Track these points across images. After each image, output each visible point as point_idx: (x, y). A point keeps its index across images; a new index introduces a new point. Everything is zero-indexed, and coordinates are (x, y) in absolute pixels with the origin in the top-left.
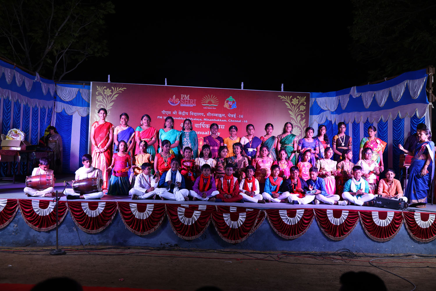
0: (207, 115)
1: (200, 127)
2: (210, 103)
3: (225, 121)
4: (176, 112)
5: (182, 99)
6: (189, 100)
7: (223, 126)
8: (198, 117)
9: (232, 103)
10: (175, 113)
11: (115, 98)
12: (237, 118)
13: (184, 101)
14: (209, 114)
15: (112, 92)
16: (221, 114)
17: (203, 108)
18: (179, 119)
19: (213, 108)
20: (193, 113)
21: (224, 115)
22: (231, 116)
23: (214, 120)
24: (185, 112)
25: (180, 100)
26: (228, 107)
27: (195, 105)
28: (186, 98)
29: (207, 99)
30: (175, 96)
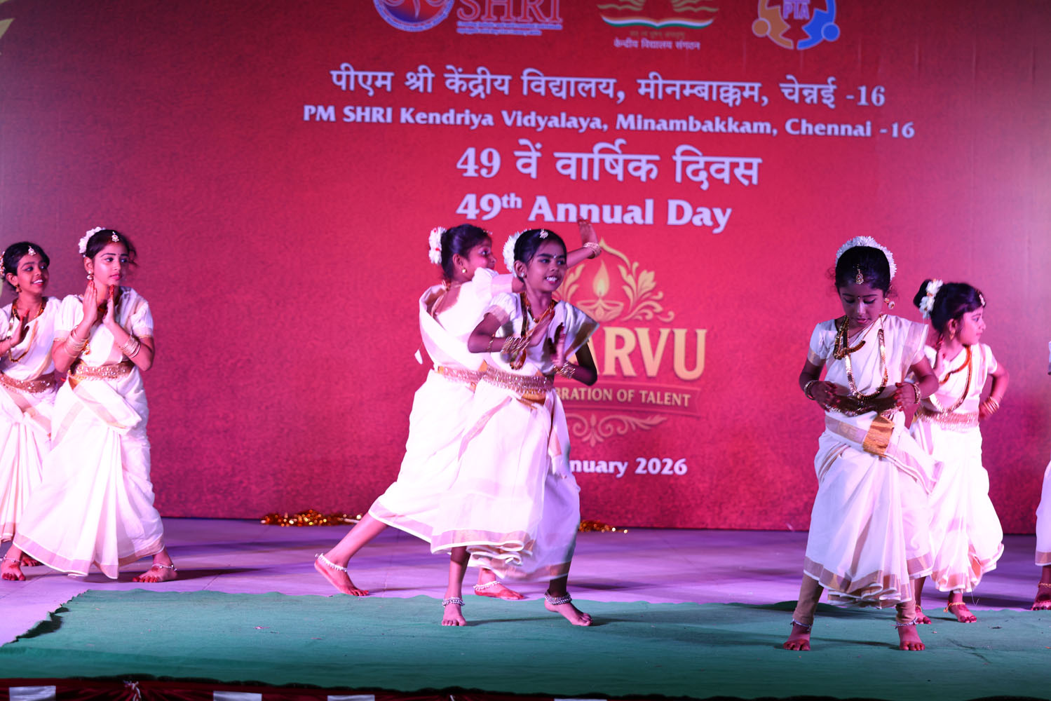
0: (642, 91)
1: (596, 176)
2: (658, 7)
3: (764, 127)
4: (430, 75)
7: (748, 166)
8: (576, 105)
9: (811, 7)
10: (420, 84)
12: (847, 111)
14: (651, 85)
16: (731, 84)
17: (613, 43)
18: (448, 118)
19: (679, 45)
20: (544, 79)
21: (752, 89)
22: (802, 97)
23: (684, 123)
24: (492, 73)
26: (780, 36)
27: (559, 27)
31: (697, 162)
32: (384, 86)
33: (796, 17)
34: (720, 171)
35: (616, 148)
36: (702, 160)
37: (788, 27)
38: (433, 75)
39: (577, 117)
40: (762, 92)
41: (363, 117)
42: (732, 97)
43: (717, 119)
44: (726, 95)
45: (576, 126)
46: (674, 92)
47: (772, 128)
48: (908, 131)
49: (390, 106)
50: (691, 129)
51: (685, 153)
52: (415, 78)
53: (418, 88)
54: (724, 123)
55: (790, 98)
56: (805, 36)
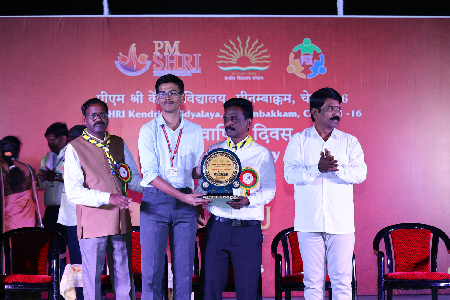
1: (218, 139)
2: (244, 61)
3: (293, 114)
4: (142, 95)
5: (157, 53)
6: (180, 58)
7: (287, 132)
9: (313, 59)
10: (137, 99)
13: (163, 60)
16: (278, 95)
17: (224, 78)
18: (150, 115)
19: (254, 78)
20: (193, 96)
21: (287, 97)
23: (257, 113)
25: (150, 58)
26: (299, 73)
27: (199, 72)
28: (168, 51)
29: (233, 50)
30: (135, 46)
31: (264, 131)
32: (121, 101)
33: (306, 64)
34: (274, 135)
36: (266, 130)
37: (303, 68)
38: (143, 95)
39: (209, 112)
40: (292, 98)
41: (112, 115)
42: (278, 101)
43: (272, 111)
44: (276, 100)
45: (208, 116)
46: (252, 100)
47: (297, 115)
48: (359, 114)
49: (124, 110)
50: (261, 116)
51: (258, 127)
52: (135, 97)
53: (136, 102)
54: (275, 113)
55: (305, 101)
56: (312, 73)
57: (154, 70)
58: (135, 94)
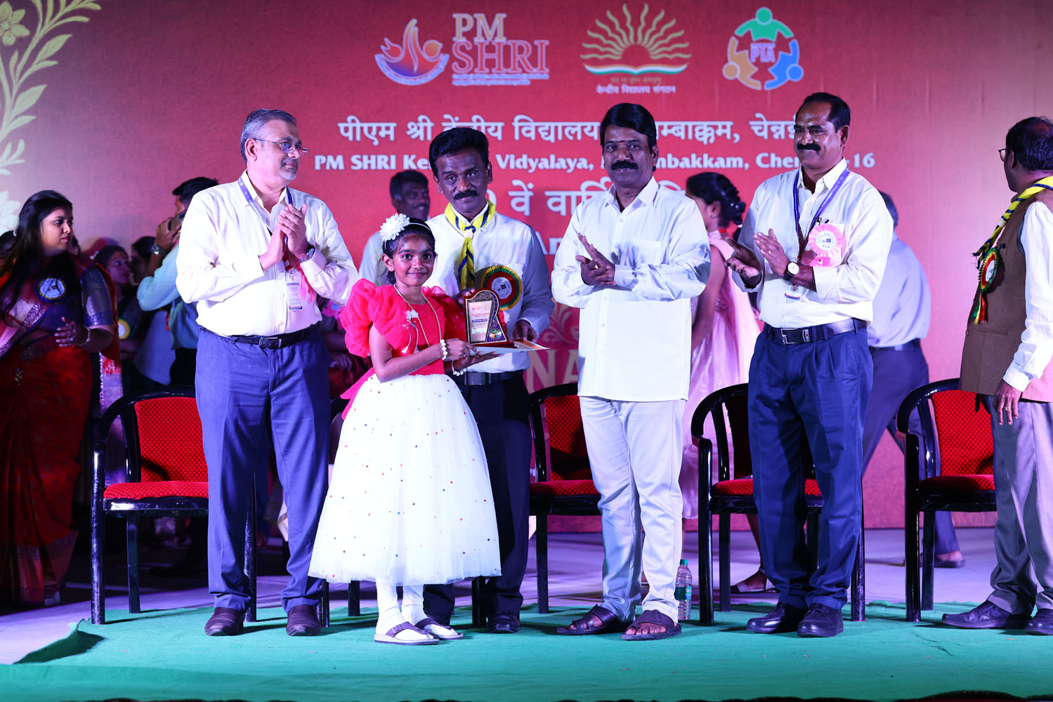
2: (636, 55)
3: (736, 162)
4: (430, 124)
5: (459, 39)
6: (507, 48)
8: (565, 148)
9: (776, 51)
10: (421, 133)
11: (50, 58)
13: (473, 53)
15: (31, 21)
16: (706, 124)
17: (595, 90)
19: (657, 89)
20: (533, 125)
21: (724, 127)
22: (770, 133)
23: (664, 160)
24: (486, 121)
25: (447, 49)
26: (749, 78)
27: (546, 77)
28: (483, 35)
29: (614, 31)
30: (417, 25)
32: (388, 136)
33: (763, 60)
35: (602, 185)
37: (756, 69)
38: (432, 124)
39: (565, 158)
40: (733, 130)
41: (369, 165)
42: (706, 136)
43: (694, 156)
44: (701, 134)
45: (564, 167)
47: (744, 163)
48: (869, 161)
49: (394, 154)
50: (670, 166)
52: (416, 127)
53: (419, 137)
55: (760, 134)
56: (772, 78)
57: (454, 73)
58: (417, 122)
